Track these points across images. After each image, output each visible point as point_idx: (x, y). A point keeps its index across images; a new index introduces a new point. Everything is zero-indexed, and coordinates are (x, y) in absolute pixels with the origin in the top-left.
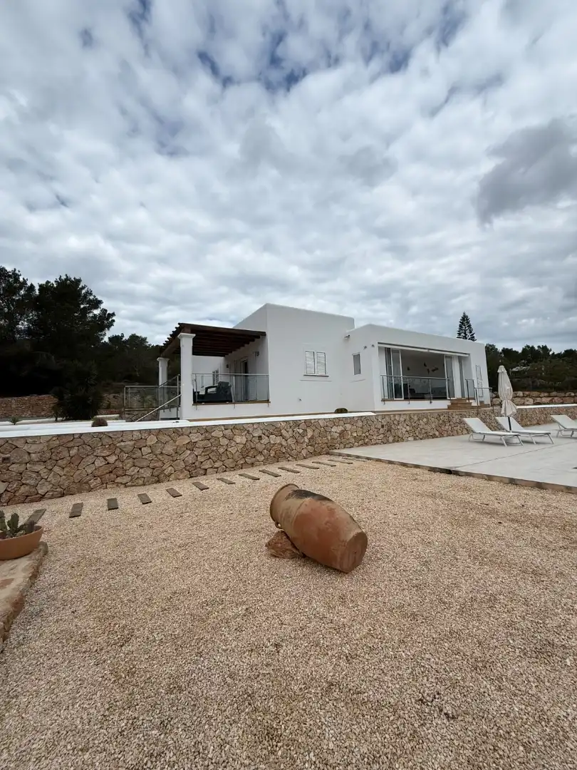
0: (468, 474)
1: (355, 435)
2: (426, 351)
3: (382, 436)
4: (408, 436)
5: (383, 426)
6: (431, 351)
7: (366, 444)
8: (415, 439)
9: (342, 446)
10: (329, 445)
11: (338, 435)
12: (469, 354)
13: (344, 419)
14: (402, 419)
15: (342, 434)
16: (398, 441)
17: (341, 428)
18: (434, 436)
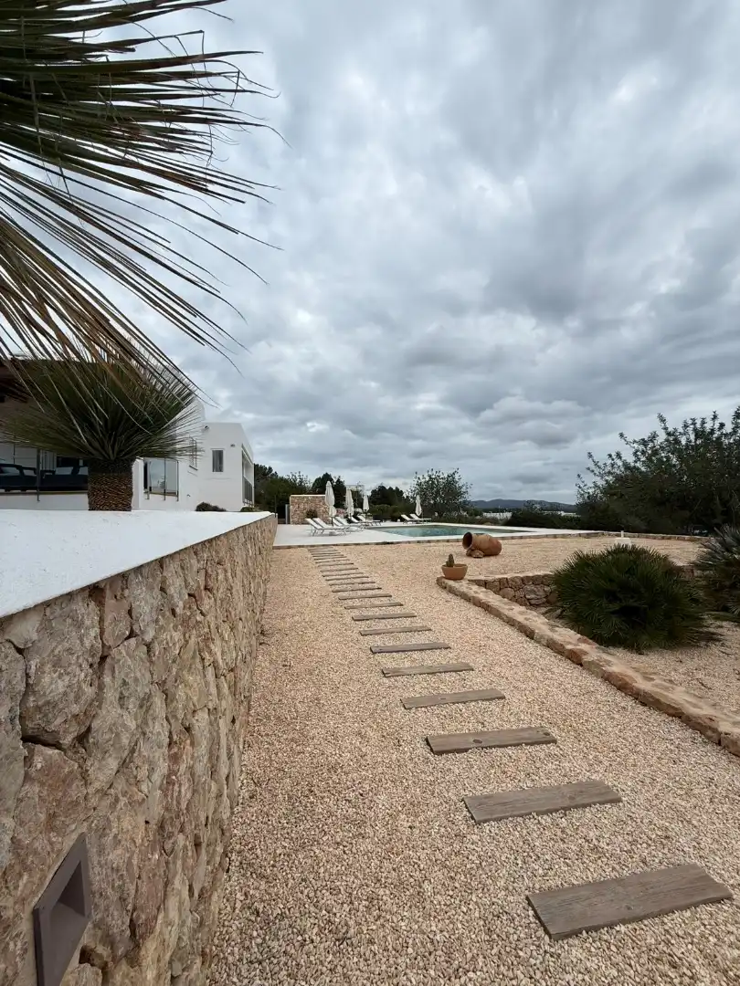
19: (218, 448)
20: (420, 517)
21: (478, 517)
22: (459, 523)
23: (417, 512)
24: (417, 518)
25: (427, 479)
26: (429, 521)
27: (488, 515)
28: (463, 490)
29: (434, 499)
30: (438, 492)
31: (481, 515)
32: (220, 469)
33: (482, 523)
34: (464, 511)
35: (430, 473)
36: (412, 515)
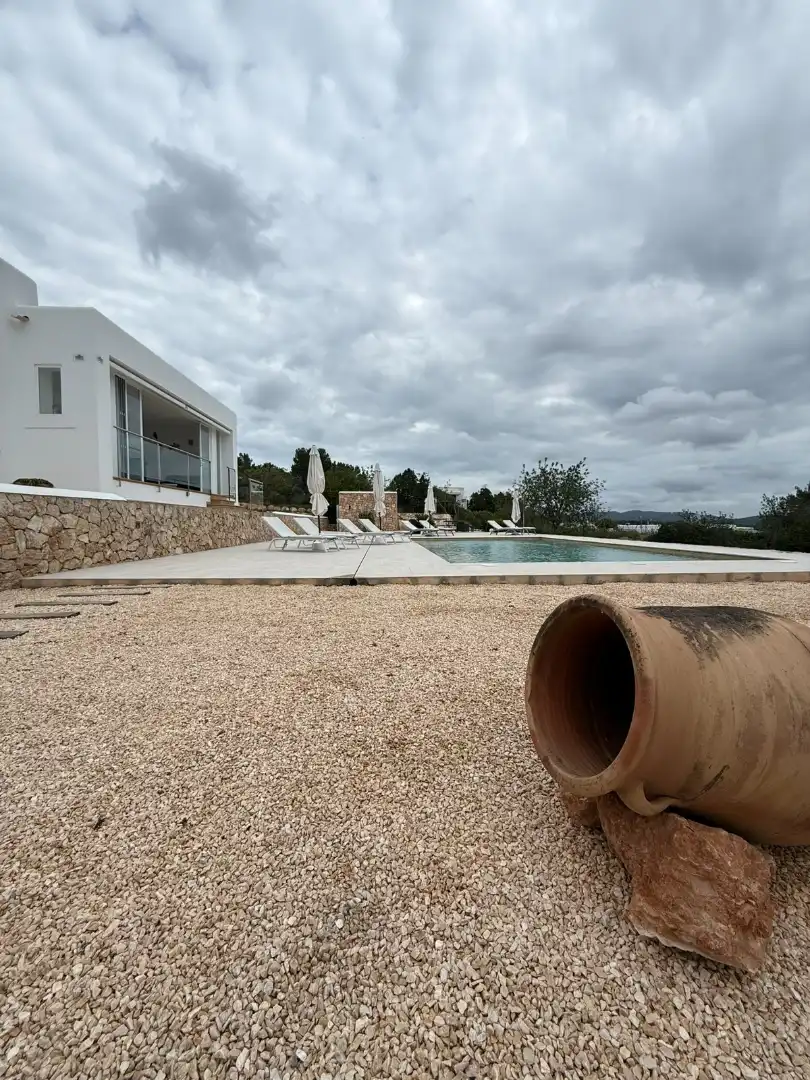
0: (383, 581)
1: (86, 541)
2: (184, 406)
3: (137, 544)
4: (174, 545)
5: (138, 525)
6: (189, 409)
7: (108, 561)
8: (185, 552)
9: (56, 564)
10: (21, 563)
11: (46, 538)
12: (231, 431)
13: (60, 501)
14: (167, 514)
15: (55, 537)
16: (161, 555)
17: (52, 523)
18: (207, 548)
19: (50, 362)
20: (516, 524)
21: (611, 530)
22: (584, 535)
23: (513, 517)
24: (512, 526)
25: (539, 472)
26: (530, 531)
27: (624, 527)
28: (592, 488)
29: (548, 501)
30: (554, 491)
31: (615, 526)
32: (57, 408)
33: (616, 537)
34: (592, 521)
35: (543, 465)
36: (506, 522)
